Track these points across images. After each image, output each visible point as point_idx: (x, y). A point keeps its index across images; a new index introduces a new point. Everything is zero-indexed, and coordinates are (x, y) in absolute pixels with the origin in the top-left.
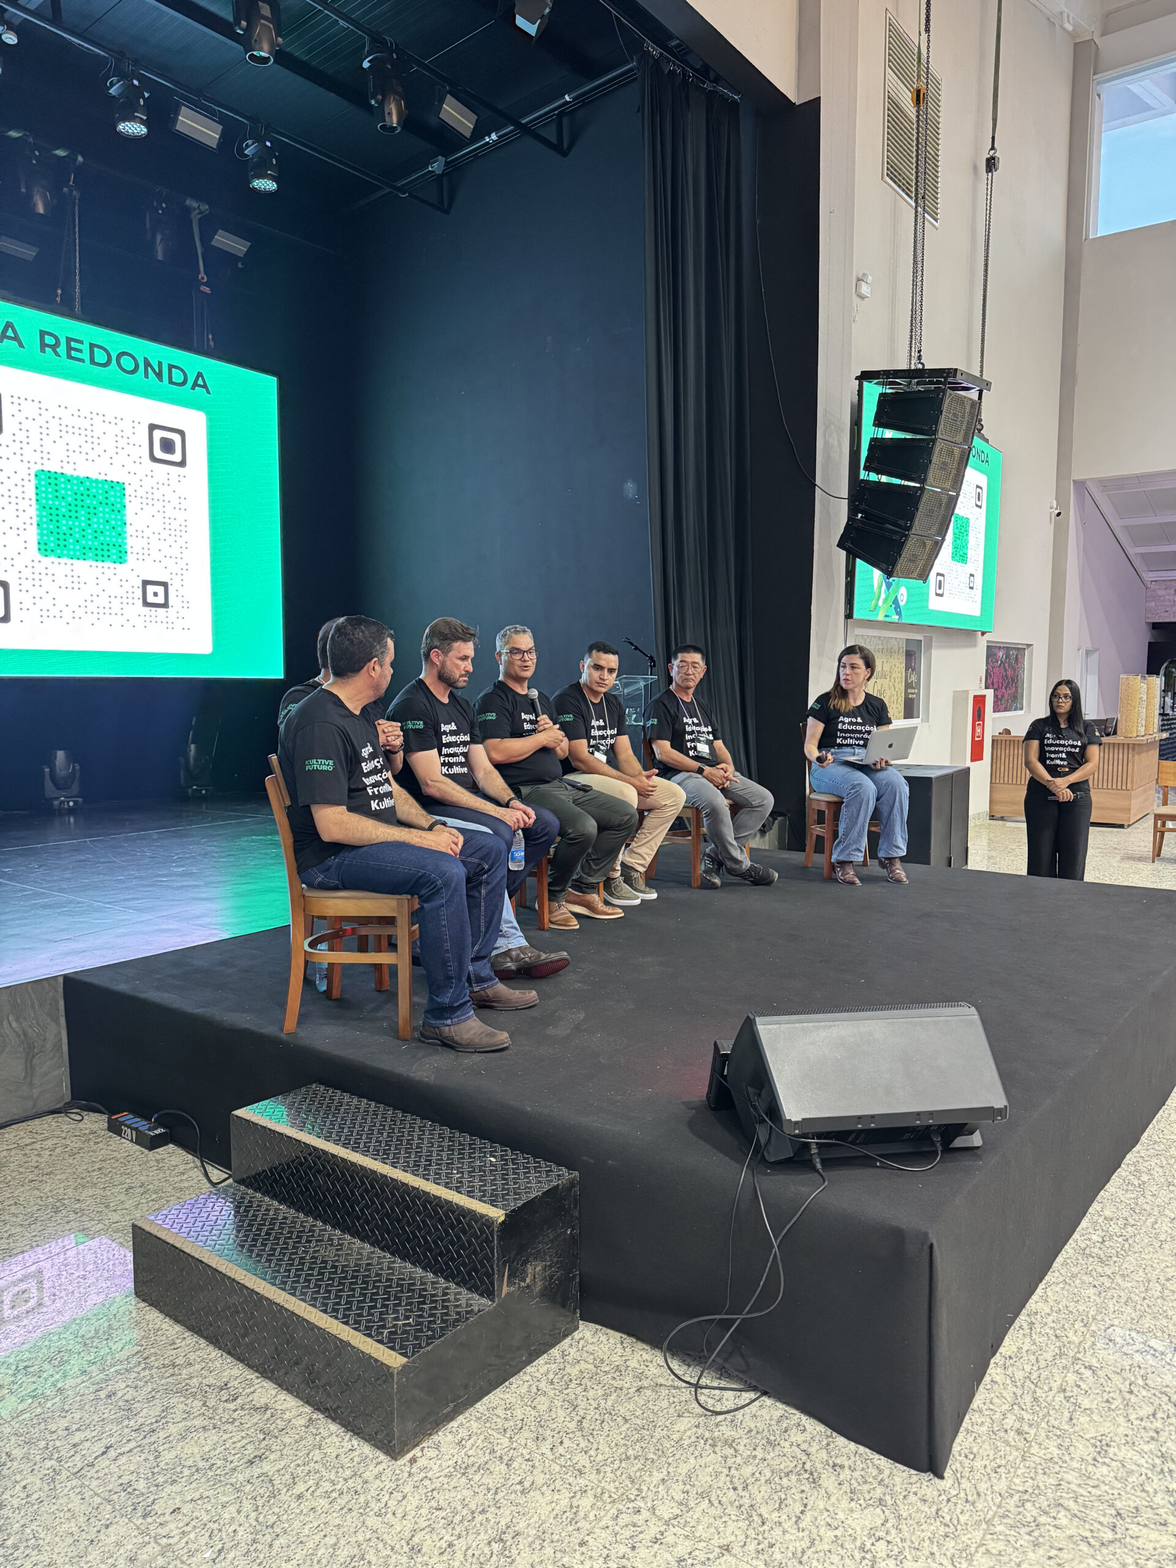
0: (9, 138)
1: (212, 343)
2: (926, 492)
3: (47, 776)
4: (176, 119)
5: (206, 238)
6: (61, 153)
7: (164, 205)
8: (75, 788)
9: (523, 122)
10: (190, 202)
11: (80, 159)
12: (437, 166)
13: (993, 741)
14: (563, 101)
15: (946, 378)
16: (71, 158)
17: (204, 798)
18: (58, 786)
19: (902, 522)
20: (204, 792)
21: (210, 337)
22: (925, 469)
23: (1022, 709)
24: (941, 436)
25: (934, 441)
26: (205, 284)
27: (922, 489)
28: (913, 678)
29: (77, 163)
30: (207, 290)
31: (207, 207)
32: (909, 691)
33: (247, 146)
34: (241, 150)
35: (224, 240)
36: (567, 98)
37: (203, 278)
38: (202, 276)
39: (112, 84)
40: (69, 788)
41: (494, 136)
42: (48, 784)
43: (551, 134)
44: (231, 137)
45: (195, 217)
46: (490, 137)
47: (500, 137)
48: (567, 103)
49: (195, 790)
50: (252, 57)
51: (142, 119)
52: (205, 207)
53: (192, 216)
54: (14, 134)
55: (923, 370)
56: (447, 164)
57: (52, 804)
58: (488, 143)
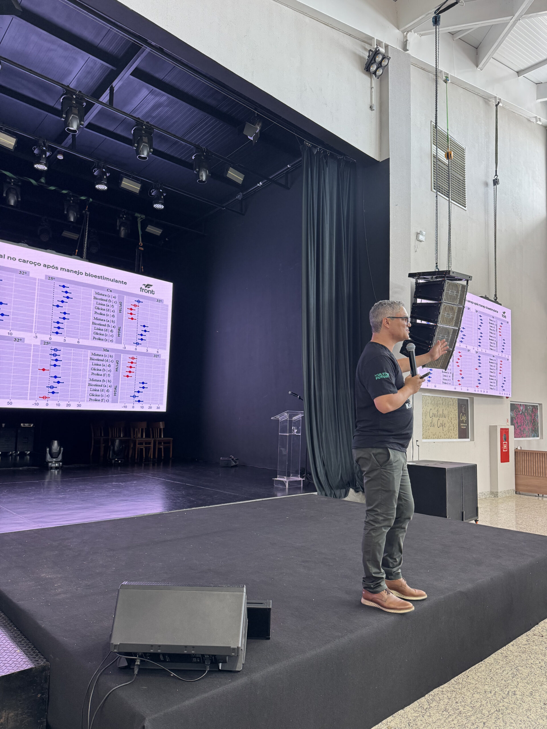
0: (62, 193)
1: (143, 270)
2: (438, 327)
3: (48, 452)
4: (121, 183)
5: (144, 228)
6: (83, 198)
7: (125, 216)
8: (60, 457)
9: (270, 178)
10: (137, 215)
11: (91, 200)
12: (239, 197)
13: (515, 452)
14: (287, 167)
15: (445, 275)
16: (87, 200)
17: (119, 465)
18: (52, 457)
19: (427, 342)
20: (120, 462)
21: (142, 267)
22: (437, 316)
23: (538, 436)
24: (444, 301)
25: (441, 303)
26: (141, 247)
27: (436, 326)
28: (464, 418)
29: (90, 202)
30: (142, 249)
31: (144, 216)
32: (462, 424)
33: (153, 192)
34: (150, 194)
35: (151, 229)
36: (289, 166)
37: (141, 244)
38: (141, 243)
39: (95, 171)
40: (57, 458)
41: (261, 183)
42: (48, 456)
43: (283, 181)
44: (145, 188)
45: (139, 220)
46: (259, 184)
47: (263, 184)
48: (289, 168)
49: (116, 460)
50: (140, 157)
51: (105, 183)
52: (143, 216)
53: (138, 220)
54: (64, 192)
55: (439, 271)
56: (243, 195)
57: (48, 465)
58: (259, 186)
